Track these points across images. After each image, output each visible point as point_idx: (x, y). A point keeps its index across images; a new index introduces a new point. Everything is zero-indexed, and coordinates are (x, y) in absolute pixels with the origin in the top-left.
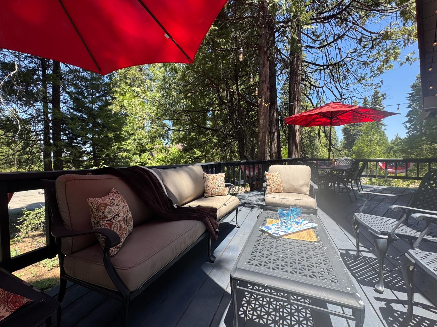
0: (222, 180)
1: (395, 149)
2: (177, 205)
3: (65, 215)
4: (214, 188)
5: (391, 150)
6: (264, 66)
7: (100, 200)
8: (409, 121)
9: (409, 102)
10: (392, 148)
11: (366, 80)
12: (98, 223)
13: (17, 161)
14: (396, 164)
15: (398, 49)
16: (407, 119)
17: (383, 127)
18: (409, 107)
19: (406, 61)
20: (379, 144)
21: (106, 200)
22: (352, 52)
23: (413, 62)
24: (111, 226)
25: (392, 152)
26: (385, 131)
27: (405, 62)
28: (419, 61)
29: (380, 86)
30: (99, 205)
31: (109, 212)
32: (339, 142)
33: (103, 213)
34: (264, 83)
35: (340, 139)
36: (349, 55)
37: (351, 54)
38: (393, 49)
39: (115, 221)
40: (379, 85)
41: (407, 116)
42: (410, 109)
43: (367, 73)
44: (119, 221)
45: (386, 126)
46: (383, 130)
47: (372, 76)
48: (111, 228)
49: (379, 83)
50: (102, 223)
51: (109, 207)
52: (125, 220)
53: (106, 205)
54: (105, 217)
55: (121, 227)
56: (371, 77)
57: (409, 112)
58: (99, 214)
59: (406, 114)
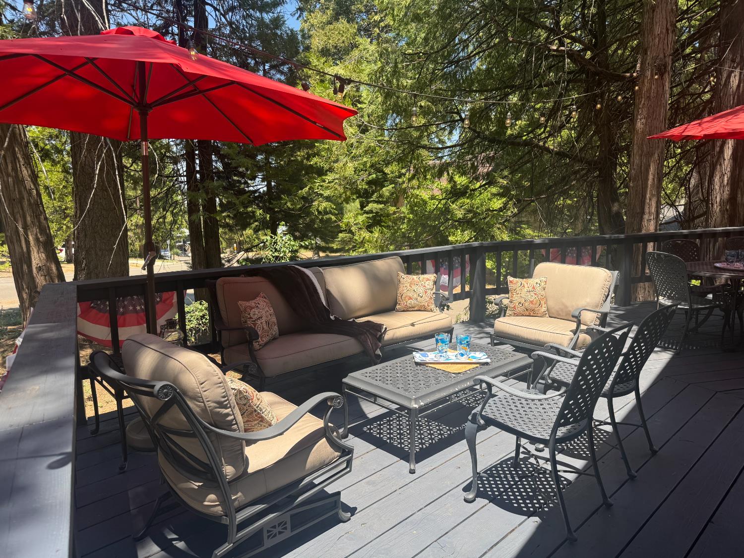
0: (426, 285)
2: (335, 317)
3: (223, 314)
4: (410, 298)
7: (248, 304)
12: (246, 322)
13: (140, 202)
21: (252, 303)
24: (255, 326)
30: (245, 308)
31: (254, 314)
33: (249, 314)
39: (259, 322)
44: (261, 323)
48: (255, 327)
50: (249, 322)
51: (253, 310)
52: (267, 323)
53: (252, 308)
54: (251, 318)
55: (263, 328)
58: (246, 315)
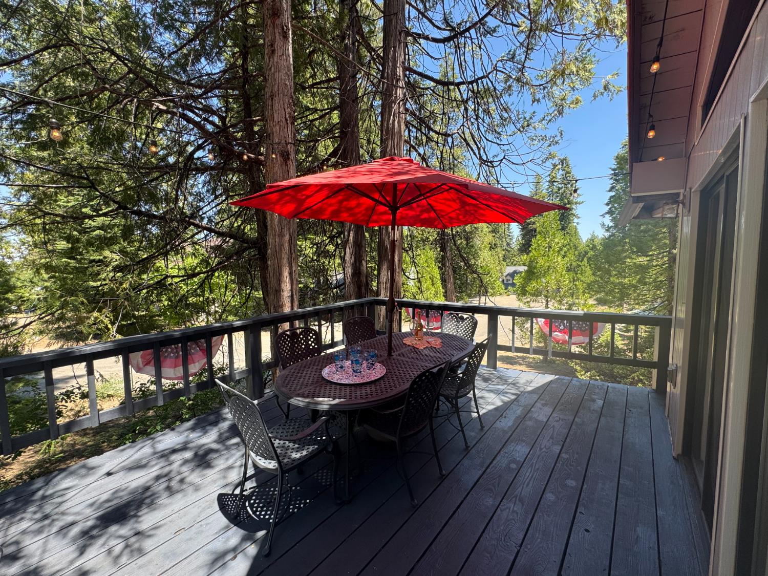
1: (589, 255)
5: (585, 256)
6: (273, 52)
8: (610, 212)
9: (612, 182)
10: (586, 253)
11: (534, 127)
14: (571, 324)
15: (591, 62)
16: (607, 208)
17: (576, 220)
18: (610, 190)
19: (603, 91)
20: (562, 253)
22: (505, 58)
23: (614, 95)
25: (585, 259)
26: (578, 227)
27: (602, 94)
28: (626, 92)
29: (557, 143)
32: (514, 240)
34: (276, 99)
35: (516, 237)
36: (500, 64)
37: (503, 65)
38: (581, 61)
40: (556, 139)
41: (608, 204)
42: (613, 194)
43: (534, 112)
45: (579, 217)
46: (575, 224)
47: (544, 119)
49: (556, 136)
56: (541, 121)
57: (612, 197)
59: (607, 201)
